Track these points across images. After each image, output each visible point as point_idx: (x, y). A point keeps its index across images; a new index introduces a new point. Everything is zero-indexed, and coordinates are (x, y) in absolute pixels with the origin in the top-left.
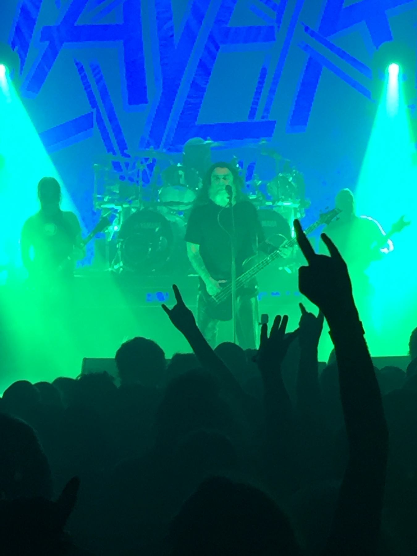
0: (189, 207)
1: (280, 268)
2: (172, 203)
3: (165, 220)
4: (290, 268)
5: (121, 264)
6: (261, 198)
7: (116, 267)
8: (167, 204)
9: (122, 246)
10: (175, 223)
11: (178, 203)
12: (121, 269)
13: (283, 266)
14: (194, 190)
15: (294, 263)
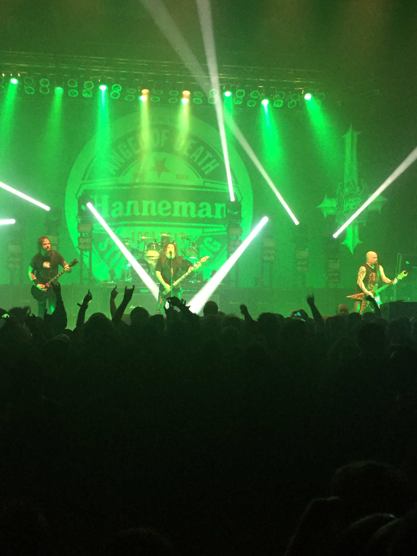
0: (157, 258)
1: (190, 281)
2: (150, 257)
3: (148, 263)
4: (194, 281)
5: (131, 278)
6: (183, 255)
7: (129, 280)
8: (148, 257)
9: (131, 272)
10: (151, 264)
11: (153, 257)
12: (131, 281)
13: (191, 281)
14: (158, 252)
15: (195, 279)
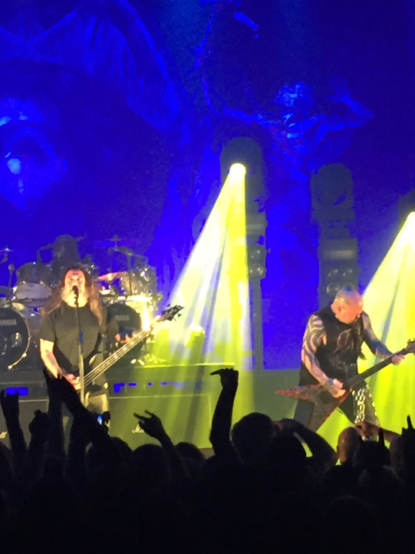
0: (44, 303)
4: (143, 360)
6: (113, 293)
8: (22, 301)
13: (137, 359)
15: (148, 355)
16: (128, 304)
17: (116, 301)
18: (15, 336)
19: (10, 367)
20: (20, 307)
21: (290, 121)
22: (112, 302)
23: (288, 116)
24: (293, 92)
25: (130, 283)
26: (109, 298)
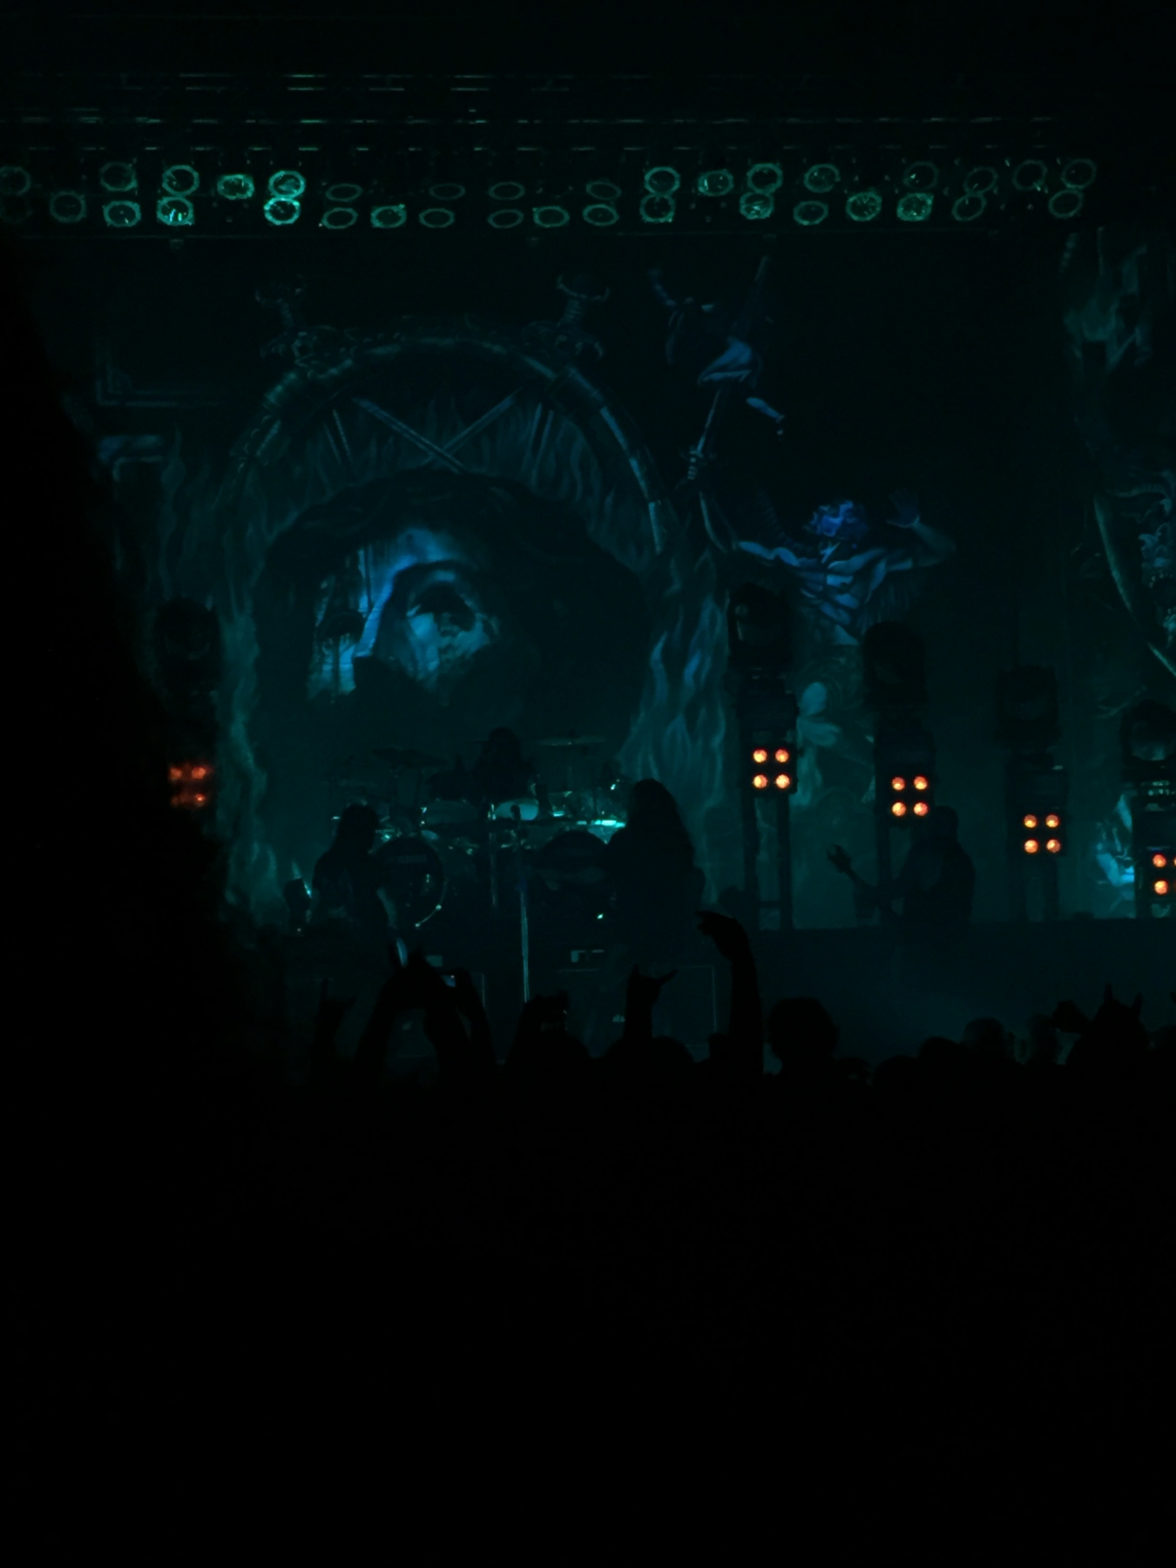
16: (591, 831)
17: (574, 828)
18: (426, 878)
19: (417, 925)
20: (433, 836)
21: (833, 558)
22: (568, 829)
23: (829, 551)
24: (836, 515)
25: (595, 801)
26: (564, 823)
